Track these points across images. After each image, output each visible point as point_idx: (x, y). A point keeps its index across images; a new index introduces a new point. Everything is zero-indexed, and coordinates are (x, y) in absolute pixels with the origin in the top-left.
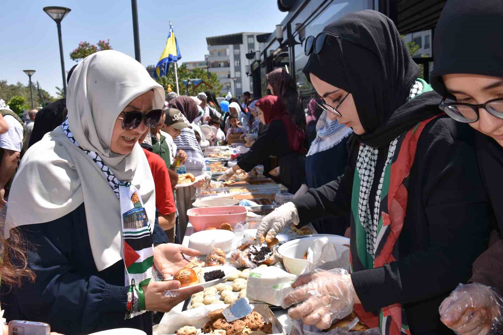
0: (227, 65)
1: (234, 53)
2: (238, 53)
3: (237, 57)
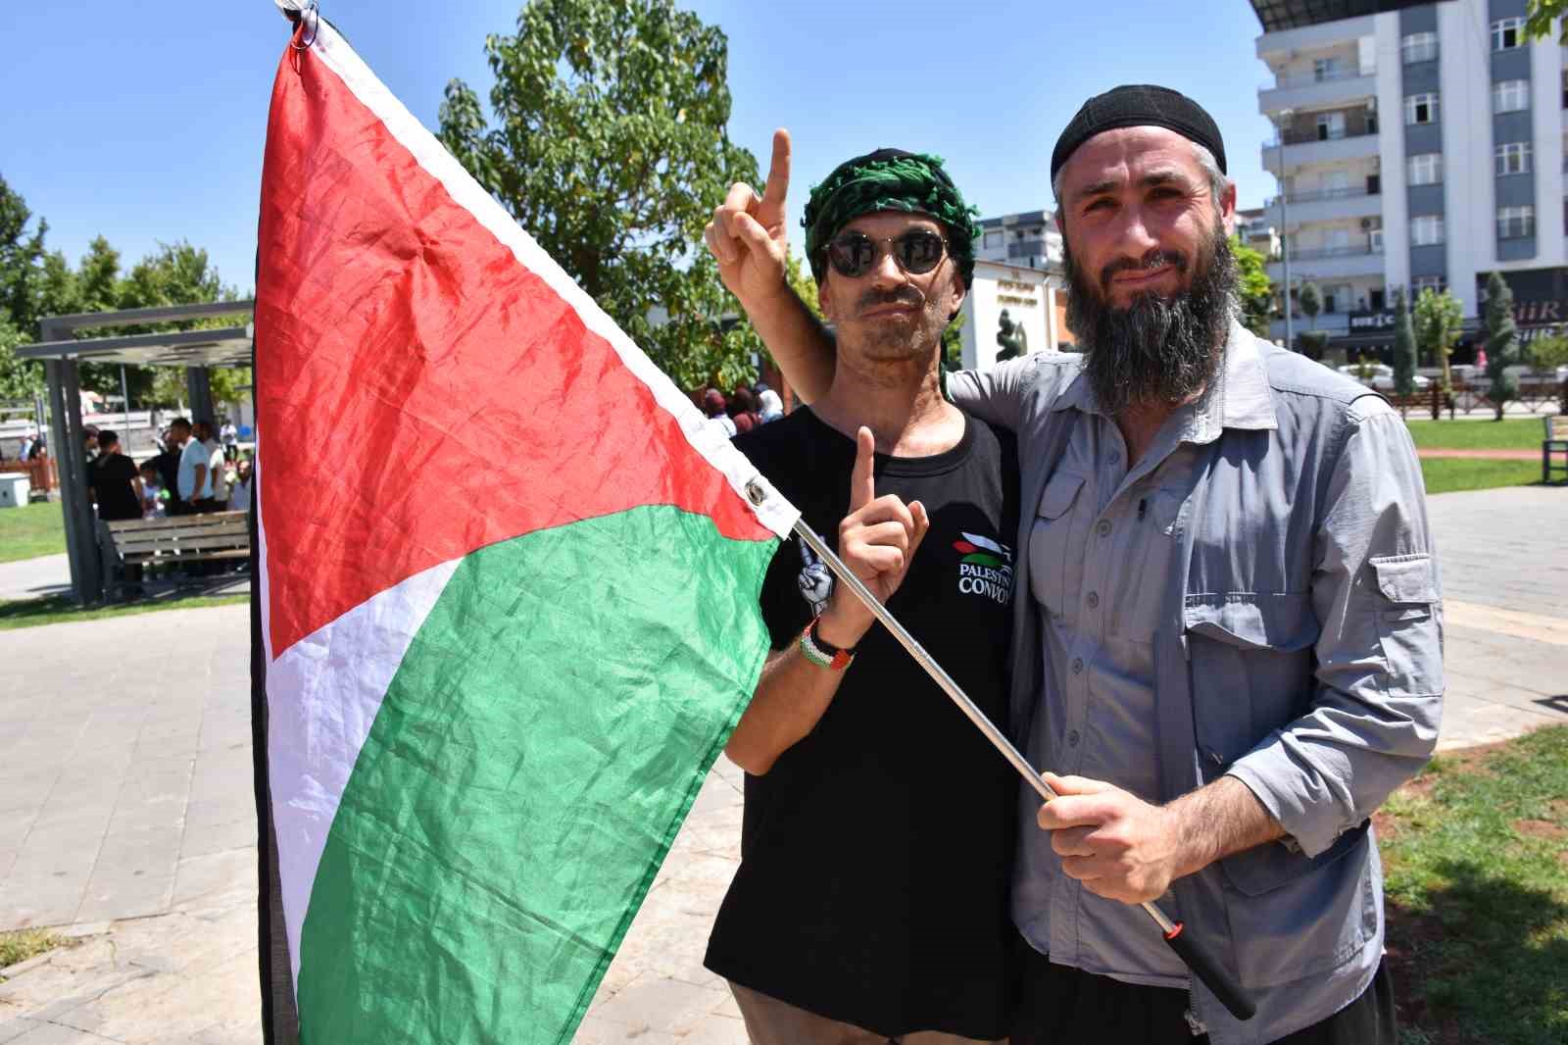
0: (1364, 123)
1: (1403, 51)
2: (1428, 55)
3: (1421, 76)
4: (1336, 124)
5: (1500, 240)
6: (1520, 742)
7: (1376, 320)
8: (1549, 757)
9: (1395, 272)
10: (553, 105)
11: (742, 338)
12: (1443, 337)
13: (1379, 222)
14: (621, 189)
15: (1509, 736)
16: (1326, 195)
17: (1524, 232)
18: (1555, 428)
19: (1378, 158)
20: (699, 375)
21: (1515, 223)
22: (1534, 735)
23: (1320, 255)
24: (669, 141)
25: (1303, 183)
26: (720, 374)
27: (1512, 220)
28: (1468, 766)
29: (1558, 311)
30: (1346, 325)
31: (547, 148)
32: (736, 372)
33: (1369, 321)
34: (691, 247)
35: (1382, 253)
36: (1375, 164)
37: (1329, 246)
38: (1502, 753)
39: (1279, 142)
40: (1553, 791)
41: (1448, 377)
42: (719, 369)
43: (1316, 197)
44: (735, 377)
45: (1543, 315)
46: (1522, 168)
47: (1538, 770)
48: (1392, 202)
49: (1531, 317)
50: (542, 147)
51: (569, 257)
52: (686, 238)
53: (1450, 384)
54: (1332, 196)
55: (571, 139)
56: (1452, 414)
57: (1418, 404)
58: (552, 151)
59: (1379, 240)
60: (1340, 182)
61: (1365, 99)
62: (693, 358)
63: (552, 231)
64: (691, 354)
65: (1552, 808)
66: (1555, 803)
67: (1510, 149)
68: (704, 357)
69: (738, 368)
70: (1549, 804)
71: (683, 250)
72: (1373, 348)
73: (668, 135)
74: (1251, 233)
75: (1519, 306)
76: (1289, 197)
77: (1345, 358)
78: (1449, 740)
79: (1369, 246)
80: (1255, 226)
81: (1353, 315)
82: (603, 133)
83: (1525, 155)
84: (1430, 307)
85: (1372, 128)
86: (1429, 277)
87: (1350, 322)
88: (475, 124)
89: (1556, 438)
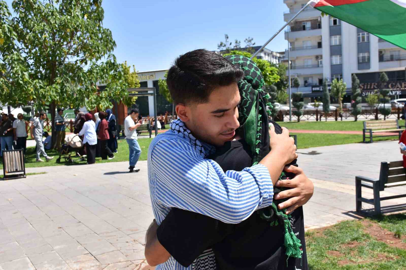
4: (308, 25)
5: (359, 63)
6: (335, 226)
7: (320, 88)
8: (342, 230)
9: (327, 73)
10: (36, 10)
11: (107, 94)
12: (340, 94)
13: (321, 56)
14: (64, 41)
15: (332, 224)
16: (305, 48)
17: (366, 61)
18: (366, 125)
19: (321, 36)
20: (93, 106)
21: (364, 58)
22: (339, 224)
23: (303, 67)
24: (80, 26)
25: (297, 44)
26: (100, 105)
27: (362, 57)
28: (318, 234)
29: (377, 86)
30: (311, 90)
31: (34, 26)
32: (106, 104)
33: (318, 89)
34: (89, 62)
35: (322, 67)
36: (320, 38)
37: (306, 64)
38: (328, 230)
39: (290, 30)
40: (341, 241)
41: (342, 107)
42: (100, 103)
43: (301, 49)
44: (105, 106)
45: (372, 87)
46: (366, 40)
47: (339, 235)
48: (325, 51)
49: (369, 88)
50: (32, 25)
51: (45, 64)
52: (87, 59)
53: (342, 109)
54: (307, 48)
55: (43, 23)
56: (342, 119)
57: (331, 116)
58: (36, 27)
59: (321, 62)
60: (309, 44)
61: (317, 17)
62: (91, 99)
63: (39, 54)
64: (90, 98)
65: (340, 247)
66: (341, 245)
67: (362, 34)
68: (94, 99)
69: (106, 103)
70: (339, 245)
71: (86, 63)
72: (319, 97)
73: (80, 24)
74: (282, 59)
75: (365, 84)
76: (293, 49)
77: (310, 101)
78: (314, 226)
79: (318, 65)
80: (283, 57)
81: (313, 87)
82: (55, 22)
83: (367, 36)
84: (336, 85)
85: (320, 27)
86: (336, 74)
87: (312, 89)
88: (7, 14)
89: (367, 128)
